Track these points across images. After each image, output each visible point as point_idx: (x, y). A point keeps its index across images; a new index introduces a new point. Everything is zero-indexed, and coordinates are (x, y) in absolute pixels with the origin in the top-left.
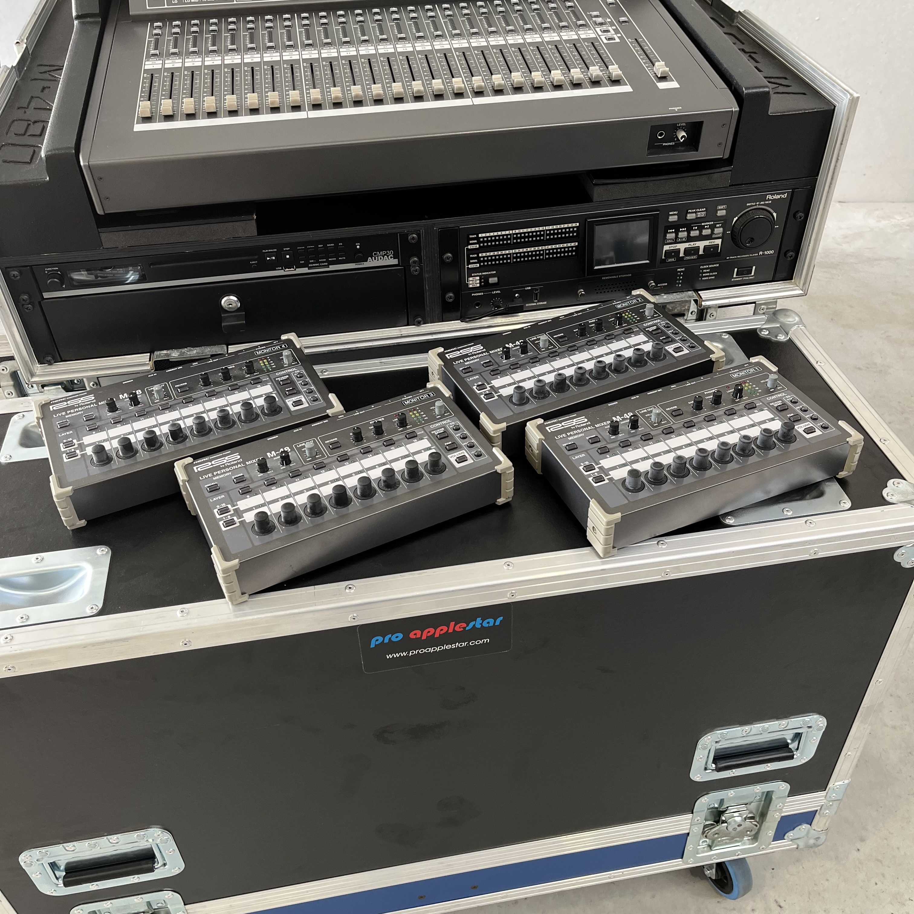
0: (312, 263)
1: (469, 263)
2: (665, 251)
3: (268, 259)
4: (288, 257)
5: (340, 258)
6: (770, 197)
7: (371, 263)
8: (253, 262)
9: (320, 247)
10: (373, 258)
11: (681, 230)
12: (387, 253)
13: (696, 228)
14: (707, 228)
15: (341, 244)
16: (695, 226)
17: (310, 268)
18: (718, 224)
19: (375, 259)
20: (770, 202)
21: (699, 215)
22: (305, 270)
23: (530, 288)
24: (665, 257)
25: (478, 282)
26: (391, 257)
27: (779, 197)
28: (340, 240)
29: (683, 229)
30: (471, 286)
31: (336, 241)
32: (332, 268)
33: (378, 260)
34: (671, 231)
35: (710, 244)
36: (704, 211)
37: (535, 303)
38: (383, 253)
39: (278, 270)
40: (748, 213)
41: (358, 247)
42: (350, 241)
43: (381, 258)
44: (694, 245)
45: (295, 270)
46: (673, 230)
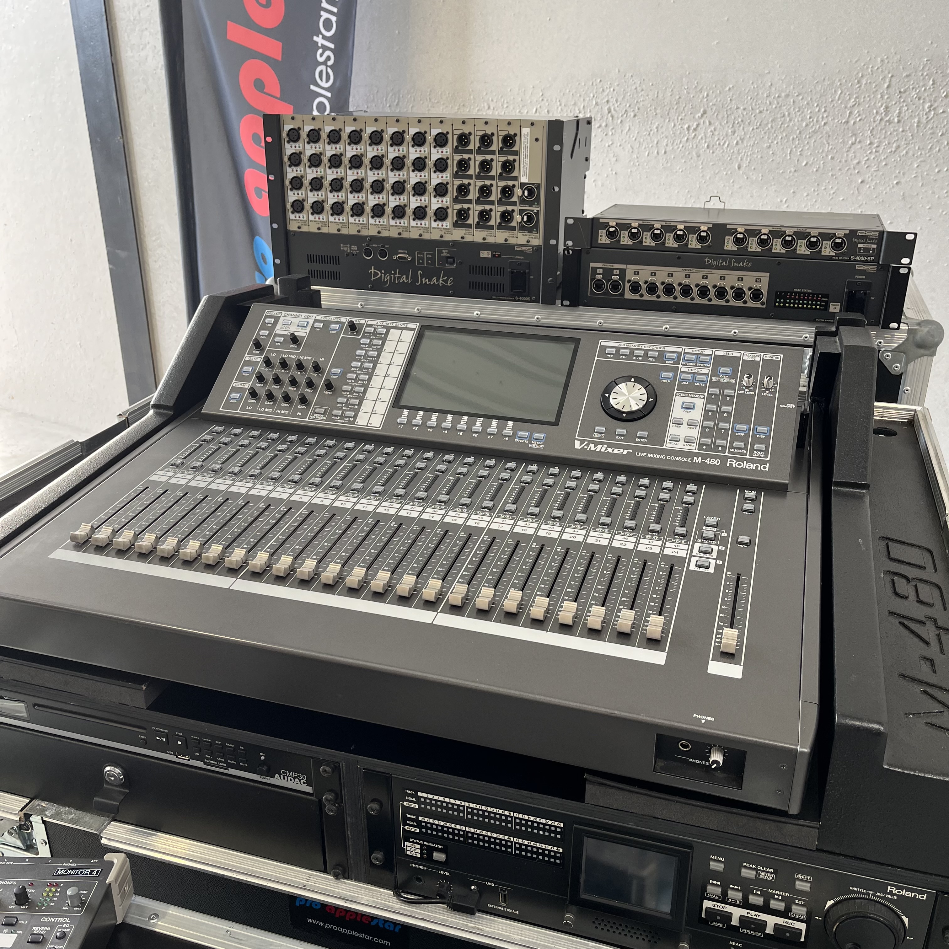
0: (207, 759)
1: (405, 824)
2: (707, 907)
3: (158, 738)
4: (179, 743)
5: (241, 764)
6: (895, 891)
7: (277, 780)
8: (142, 737)
9: (217, 744)
10: (282, 776)
11: (731, 886)
12: (299, 776)
13: (759, 893)
14: (778, 899)
15: (243, 748)
16: (757, 890)
17: (205, 763)
18: (799, 900)
19: (284, 779)
20: (895, 898)
21: (762, 875)
22: (200, 764)
23: (493, 885)
24: (705, 915)
25: (419, 851)
26: (304, 783)
27: (911, 895)
28: (243, 744)
29: (736, 887)
30: (409, 853)
31: (237, 744)
32: (231, 771)
33: (287, 781)
34: (715, 882)
35: (785, 924)
36: (771, 873)
37: (502, 907)
38: (294, 774)
39: (169, 754)
40: (853, 901)
41: (263, 758)
42: (254, 750)
43: (291, 780)
44: (755, 915)
45: (189, 760)
46: (719, 883)
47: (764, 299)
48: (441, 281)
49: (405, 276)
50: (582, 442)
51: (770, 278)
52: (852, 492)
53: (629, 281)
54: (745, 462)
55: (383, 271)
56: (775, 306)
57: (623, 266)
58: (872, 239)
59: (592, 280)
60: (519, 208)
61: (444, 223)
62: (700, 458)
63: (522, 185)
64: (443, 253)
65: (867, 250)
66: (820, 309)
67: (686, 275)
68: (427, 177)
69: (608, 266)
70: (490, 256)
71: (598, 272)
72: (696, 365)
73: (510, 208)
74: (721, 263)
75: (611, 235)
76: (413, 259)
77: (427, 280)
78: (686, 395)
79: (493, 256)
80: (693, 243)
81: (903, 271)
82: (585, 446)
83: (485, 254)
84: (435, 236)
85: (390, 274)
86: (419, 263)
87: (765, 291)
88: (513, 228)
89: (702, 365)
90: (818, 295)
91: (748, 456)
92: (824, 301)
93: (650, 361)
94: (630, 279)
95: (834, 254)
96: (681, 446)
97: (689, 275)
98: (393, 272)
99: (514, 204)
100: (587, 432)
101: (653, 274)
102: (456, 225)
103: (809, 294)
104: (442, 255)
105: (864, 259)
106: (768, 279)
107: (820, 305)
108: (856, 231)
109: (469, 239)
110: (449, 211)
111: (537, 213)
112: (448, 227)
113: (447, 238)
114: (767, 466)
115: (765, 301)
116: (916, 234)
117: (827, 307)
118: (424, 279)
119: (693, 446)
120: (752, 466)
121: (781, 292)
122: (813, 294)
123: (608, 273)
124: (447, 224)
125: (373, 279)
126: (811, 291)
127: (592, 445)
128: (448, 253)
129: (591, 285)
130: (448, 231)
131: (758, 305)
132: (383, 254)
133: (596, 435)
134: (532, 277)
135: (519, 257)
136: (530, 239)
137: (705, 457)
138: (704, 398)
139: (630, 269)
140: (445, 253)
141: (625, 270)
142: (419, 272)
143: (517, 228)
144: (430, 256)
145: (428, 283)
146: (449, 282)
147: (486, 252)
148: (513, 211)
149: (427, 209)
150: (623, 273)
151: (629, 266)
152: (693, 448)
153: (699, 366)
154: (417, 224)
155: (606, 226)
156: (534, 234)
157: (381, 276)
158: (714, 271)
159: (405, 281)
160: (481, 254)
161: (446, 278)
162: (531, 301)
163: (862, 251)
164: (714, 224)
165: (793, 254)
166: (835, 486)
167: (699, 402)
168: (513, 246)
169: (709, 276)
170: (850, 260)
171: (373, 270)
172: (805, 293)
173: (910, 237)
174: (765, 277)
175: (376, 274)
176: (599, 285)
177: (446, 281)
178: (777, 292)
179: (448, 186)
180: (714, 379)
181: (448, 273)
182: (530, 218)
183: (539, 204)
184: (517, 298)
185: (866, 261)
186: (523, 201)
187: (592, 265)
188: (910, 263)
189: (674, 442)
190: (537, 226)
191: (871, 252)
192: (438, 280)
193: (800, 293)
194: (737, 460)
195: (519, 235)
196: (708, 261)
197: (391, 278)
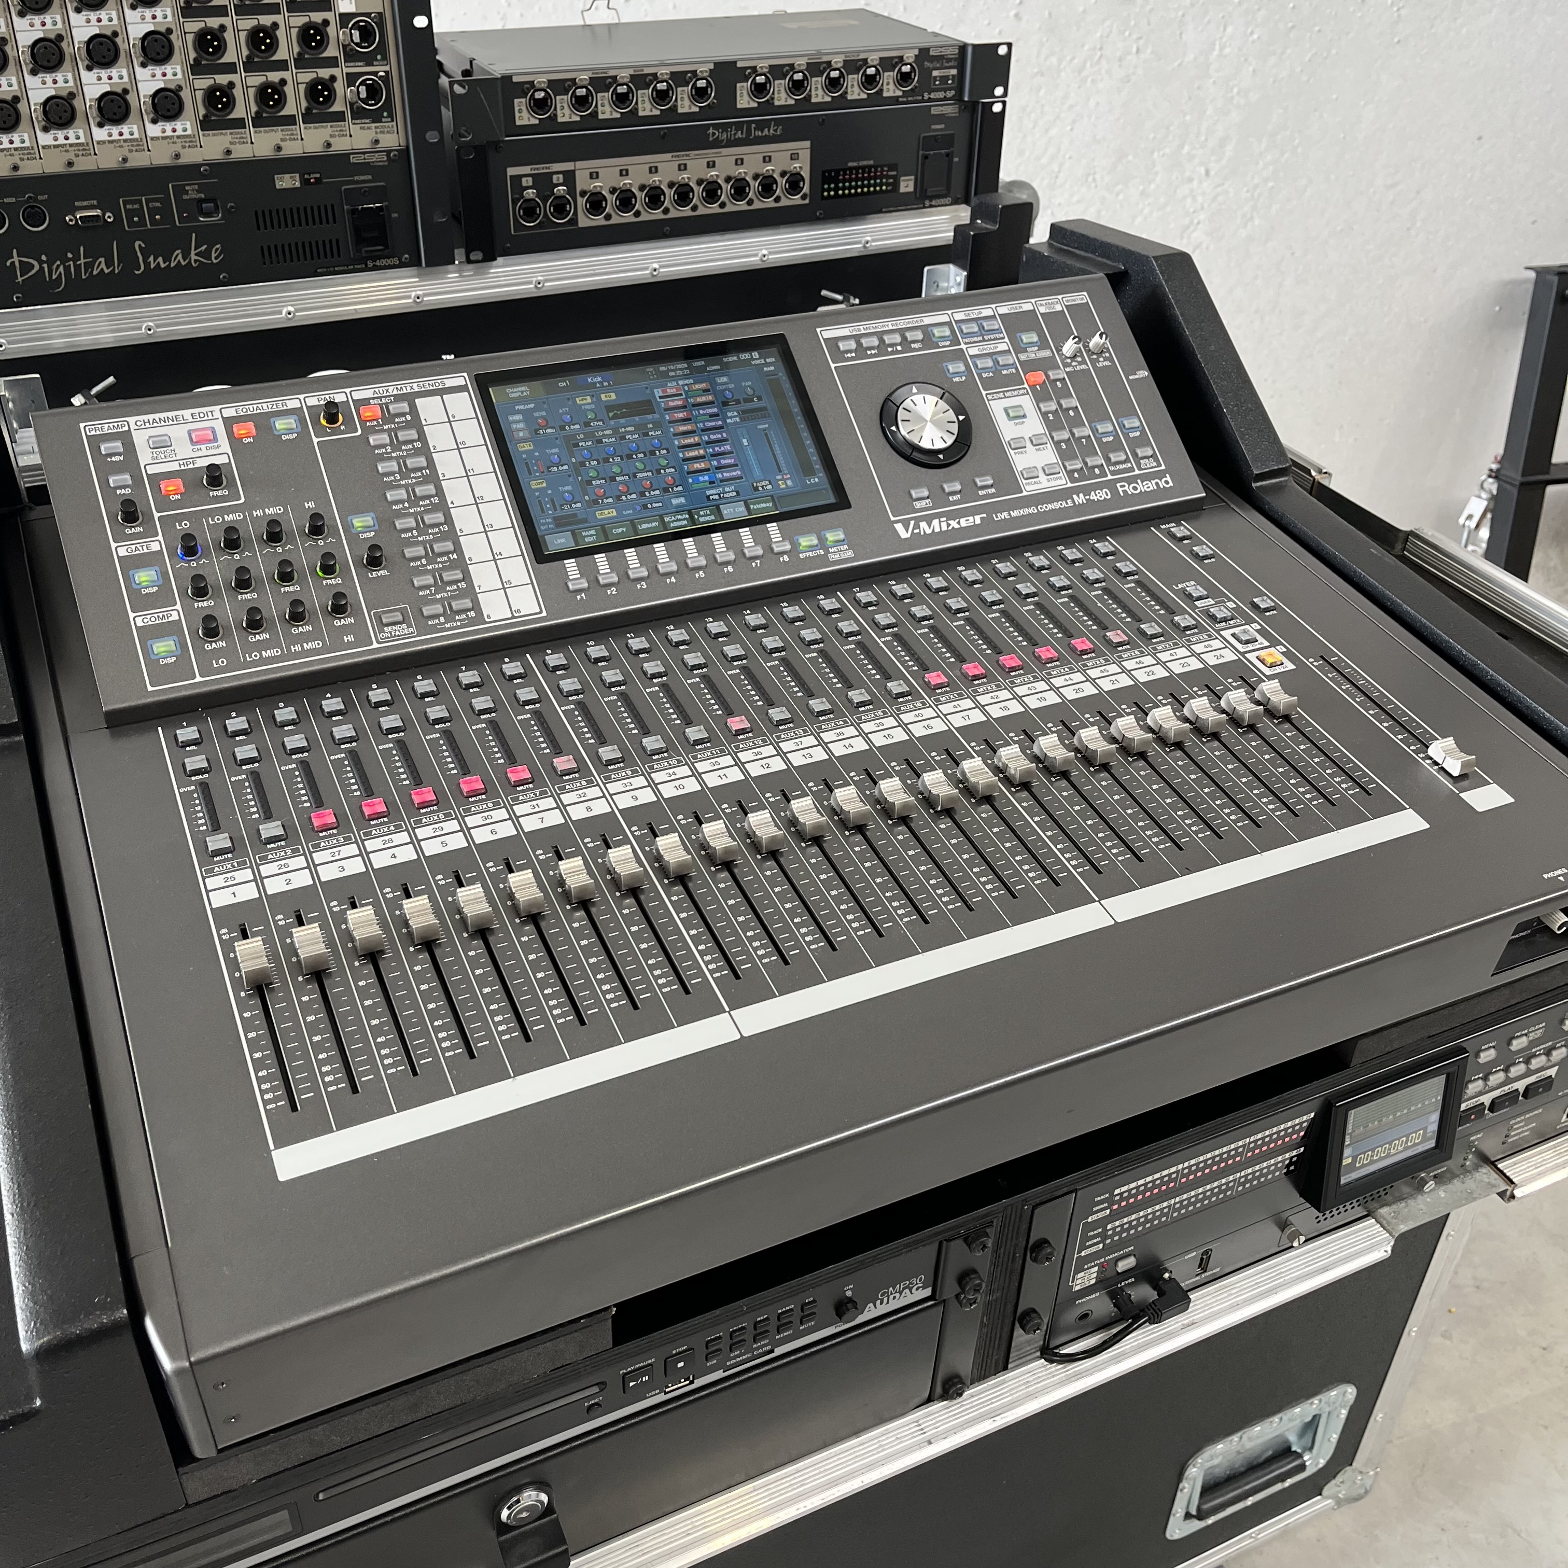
0: (733, 1358)
1: (1082, 1249)
7: (869, 1313)
12: (909, 1282)
13: (1521, 1060)
14: (1539, 1055)
17: (727, 1369)
18: (1560, 1042)
19: (882, 1303)
22: (716, 1376)
25: (1095, 1275)
26: (919, 1287)
30: (1078, 1288)
32: (780, 1350)
33: (888, 1303)
34: (1477, 1077)
35: (1537, 1080)
36: (1542, 1028)
38: (903, 1285)
43: (895, 1298)
44: (1509, 1089)
47: (806, 189)
48: (193, 257)
49: (102, 260)
50: (906, 525)
51: (812, 149)
52: (1277, 483)
53: (583, 193)
54: (1139, 481)
55: (44, 258)
56: (823, 198)
57: (568, 166)
58: (949, 60)
59: (515, 202)
60: (345, 70)
61: (179, 125)
62: (1081, 495)
63: (345, 18)
64: (187, 192)
65: (944, 79)
66: (886, 191)
67: (679, 165)
68: (115, 22)
69: (542, 169)
70: (298, 184)
71: (524, 184)
72: (984, 340)
73: (324, 73)
74: (735, 134)
75: (540, 106)
76: (117, 216)
77: (160, 259)
78: (1001, 395)
79: (305, 182)
80: (685, 103)
81: (997, 108)
82: (914, 529)
83: (287, 182)
84: (161, 157)
85: (64, 260)
86: (131, 223)
87: (806, 174)
88: (340, 117)
89: (992, 337)
90: (882, 167)
91: (1137, 472)
92: (891, 177)
93: (915, 350)
94: (586, 188)
95: (900, 93)
96: (1044, 484)
97: (685, 165)
98: (70, 255)
99: (332, 62)
100: (904, 504)
101: (624, 173)
102: (206, 124)
103: (870, 167)
104: (185, 197)
105: (941, 95)
106: (809, 151)
107: (887, 184)
108: (928, 50)
109: (242, 152)
110: (185, 95)
111: (387, 79)
112: (189, 132)
113: (190, 157)
114: (1168, 479)
115: (808, 192)
116: (1010, 45)
117: (896, 185)
118: (151, 259)
119: (1060, 478)
120: (1151, 486)
121: (830, 172)
122: (876, 167)
123: (543, 182)
124: (185, 126)
125: (20, 279)
126: (871, 162)
127: (923, 525)
128: (198, 192)
129: (513, 210)
130: (189, 141)
131: (796, 200)
132: (35, 218)
133: (918, 505)
134: (395, 215)
135: (362, 178)
136: (380, 136)
137: (1086, 490)
138: (1028, 393)
139: (582, 169)
140: (192, 193)
141: (573, 172)
142: (137, 244)
143: (349, 115)
144: (158, 204)
145: (163, 265)
146: (214, 255)
147: (287, 176)
148: (333, 78)
149: (128, 97)
150: (570, 178)
151: (579, 164)
152: (1062, 482)
153: (989, 340)
154: (110, 135)
155: (525, 89)
156: (387, 124)
157: (42, 269)
158: (725, 151)
159: (106, 271)
160: (277, 181)
161: (204, 247)
162: (402, 265)
163: (937, 83)
164: (716, 64)
165: (842, 101)
166: (1256, 481)
167: (1026, 402)
168: (346, 156)
169: (717, 160)
170: (923, 101)
171: (16, 259)
172: (863, 168)
173: (1002, 50)
174: (803, 148)
175: (25, 267)
176: (530, 211)
177: (206, 254)
178: (824, 172)
179: (173, 37)
180: (1023, 357)
181: (208, 236)
182: (373, 92)
183: (385, 58)
184: (370, 264)
185: (945, 99)
186: (351, 55)
187: (512, 171)
188: (1005, 94)
189: (1033, 480)
190: (389, 106)
191: (950, 82)
192: (186, 255)
193: (857, 168)
194: (1130, 480)
195: (355, 129)
196: (714, 134)
197: (67, 269)
